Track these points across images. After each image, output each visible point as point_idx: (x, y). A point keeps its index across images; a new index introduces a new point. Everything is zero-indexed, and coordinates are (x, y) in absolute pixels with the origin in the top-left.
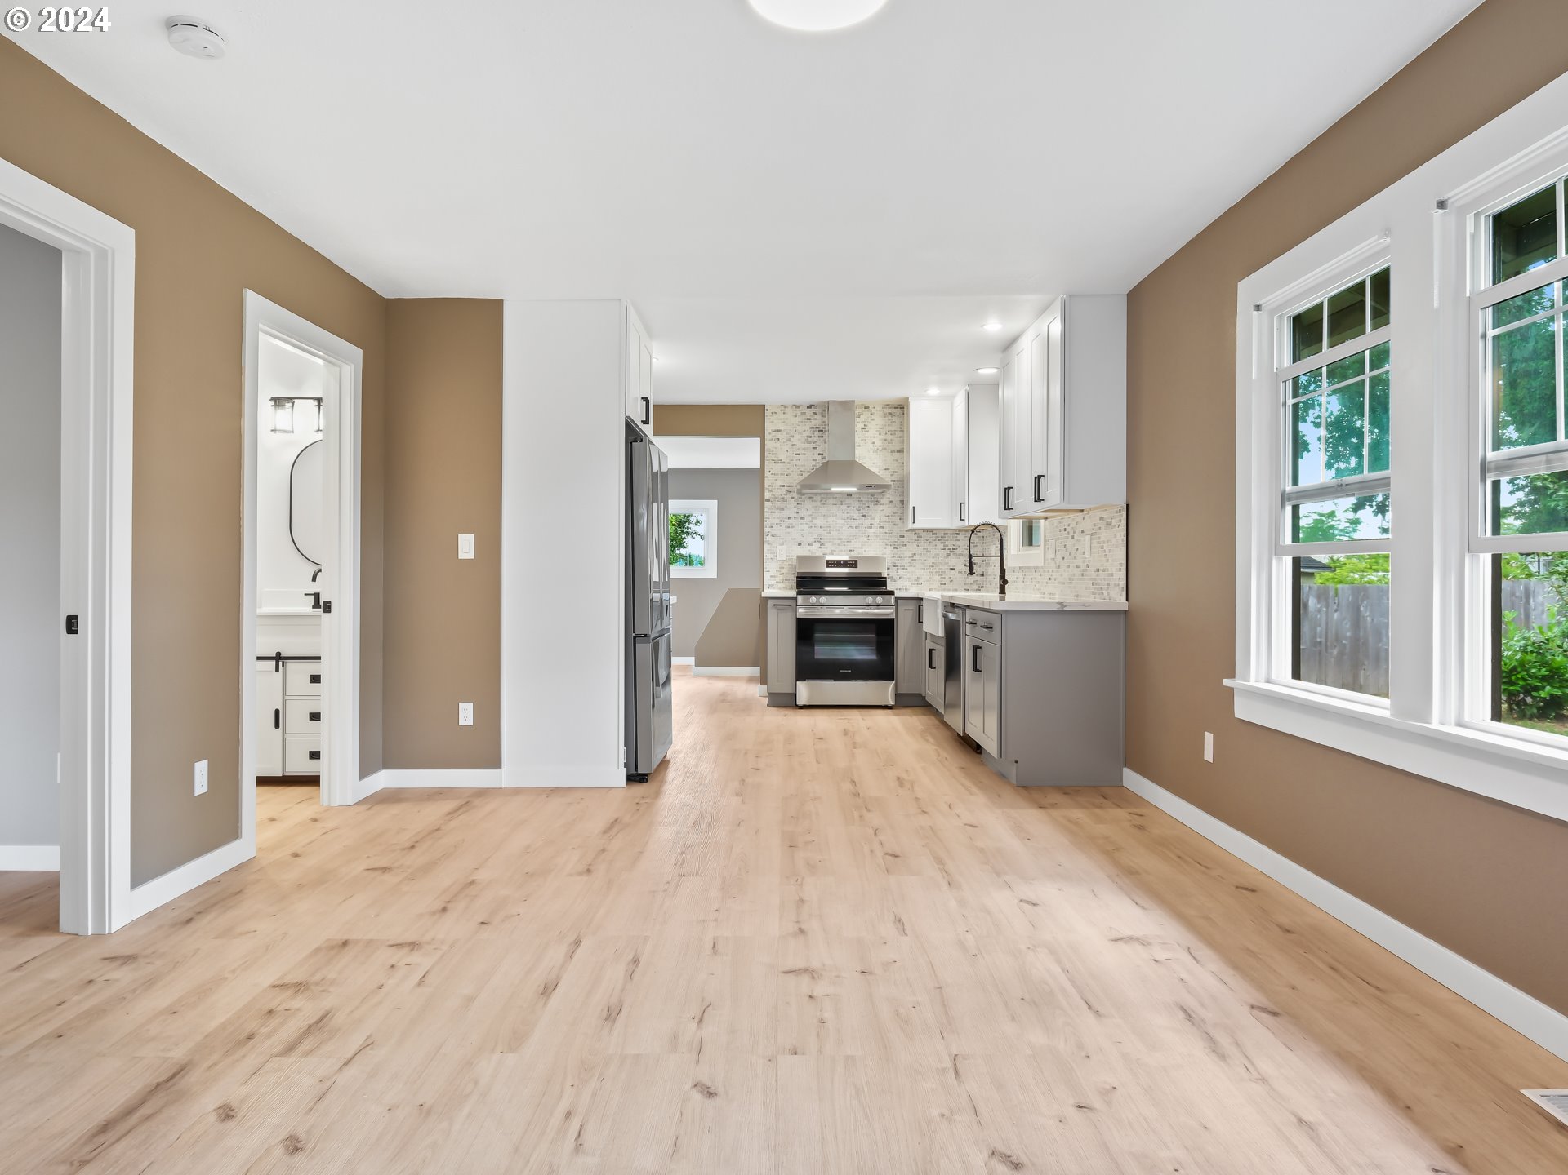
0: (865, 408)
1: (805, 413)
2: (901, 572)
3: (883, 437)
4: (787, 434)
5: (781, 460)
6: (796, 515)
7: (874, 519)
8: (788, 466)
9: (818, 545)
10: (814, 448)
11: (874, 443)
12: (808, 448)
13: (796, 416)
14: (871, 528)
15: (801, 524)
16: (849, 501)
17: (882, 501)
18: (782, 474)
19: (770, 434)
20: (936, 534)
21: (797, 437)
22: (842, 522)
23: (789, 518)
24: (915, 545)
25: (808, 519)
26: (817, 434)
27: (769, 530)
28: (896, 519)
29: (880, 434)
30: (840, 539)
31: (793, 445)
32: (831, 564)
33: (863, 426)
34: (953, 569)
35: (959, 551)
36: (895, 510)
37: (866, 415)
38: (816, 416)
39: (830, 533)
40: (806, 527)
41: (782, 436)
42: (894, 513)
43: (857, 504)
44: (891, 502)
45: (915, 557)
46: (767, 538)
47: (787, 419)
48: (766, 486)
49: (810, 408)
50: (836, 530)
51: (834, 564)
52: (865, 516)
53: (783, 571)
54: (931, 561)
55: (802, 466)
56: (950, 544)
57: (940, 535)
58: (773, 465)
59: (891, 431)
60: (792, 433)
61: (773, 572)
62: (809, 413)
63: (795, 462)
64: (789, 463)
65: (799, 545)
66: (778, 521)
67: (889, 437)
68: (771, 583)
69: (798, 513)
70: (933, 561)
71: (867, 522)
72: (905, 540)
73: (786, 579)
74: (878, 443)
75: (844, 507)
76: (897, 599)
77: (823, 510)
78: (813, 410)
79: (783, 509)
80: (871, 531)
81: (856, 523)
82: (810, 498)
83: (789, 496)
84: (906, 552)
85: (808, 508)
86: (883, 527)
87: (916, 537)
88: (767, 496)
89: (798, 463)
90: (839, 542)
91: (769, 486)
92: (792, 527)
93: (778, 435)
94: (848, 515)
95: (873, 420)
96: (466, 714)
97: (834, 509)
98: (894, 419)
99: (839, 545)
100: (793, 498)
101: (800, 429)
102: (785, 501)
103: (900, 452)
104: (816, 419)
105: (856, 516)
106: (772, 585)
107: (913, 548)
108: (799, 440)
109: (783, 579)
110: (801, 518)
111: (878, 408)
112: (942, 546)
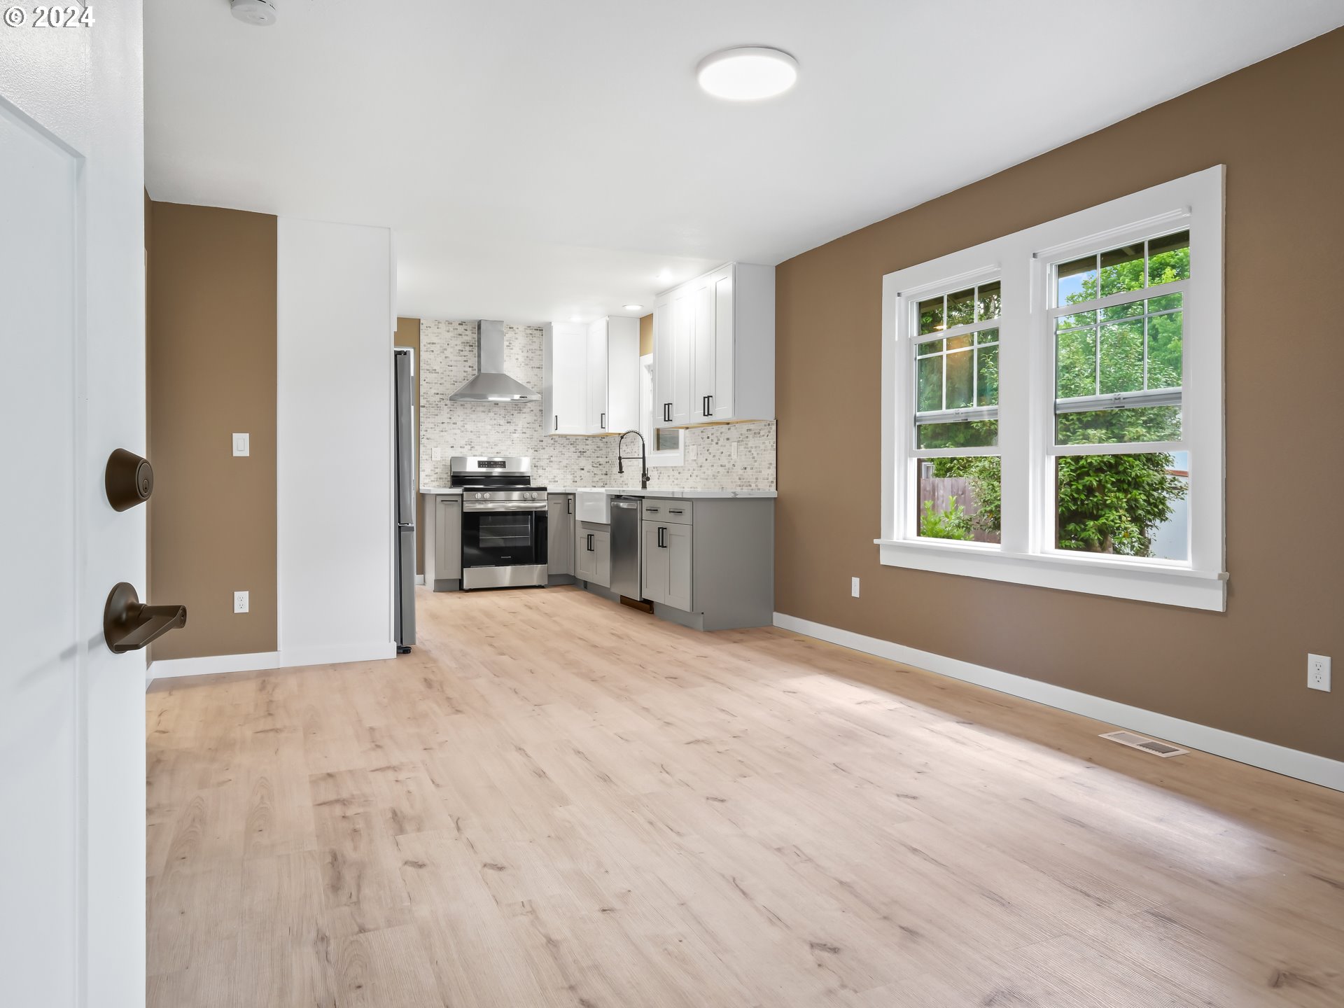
0: (510, 328)
1: (457, 329)
2: (540, 472)
3: (526, 354)
4: (441, 347)
5: (435, 370)
6: (449, 420)
7: (517, 425)
8: (442, 376)
9: (469, 447)
10: (465, 361)
11: (517, 359)
12: (459, 361)
13: (448, 331)
14: (515, 433)
15: (453, 429)
16: (496, 409)
17: (524, 410)
18: (435, 383)
19: (425, 346)
20: (569, 439)
21: (450, 350)
22: (490, 427)
23: (443, 423)
24: (552, 448)
25: (460, 424)
26: (468, 348)
27: (425, 433)
28: (536, 426)
29: (522, 352)
30: (488, 442)
31: (446, 357)
32: (483, 465)
33: (508, 344)
34: (583, 469)
35: (588, 453)
36: (535, 418)
37: (510, 335)
38: (467, 333)
39: (479, 437)
40: (458, 431)
41: (436, 348)
42: (535, 420)
43: (503, 412)
44: (532, 411)
45: (552, 459)
46: (423, 441)
47: (440, 333)
48: (421, 394)
49: (462, 324)
50: (485, 435)
51: (485, 465)
52: (510, 422)
53: (437, 471)
54: (565, 462)
55: (454, 376)
56: (580, 448)
57: (572, 440)
58: (428, 375)
59: (532, 349)
60: (446, 346)
61: (428, 471)
62: (461, 329)
63: (448, 373)
64: (443, 373)
65: (452, 447)
66: (432, 425)
67: (530, 355)
68: (426, 481)
69: (450, 418)
70: (567, 462)
71: (511, 428)
72: (544, 444)
73: (440, 478)
74: (521, 359)
75: (492, 414)
76: (548, 494)
77: (473, 416)
78: (465, 327)
79: (437, 415)
80: (515, 436)
81: (502, 428)
82: (462, 405)
83: (443, 403)
84: (544, 454)
85: (459, 415)
86: (525, 433)
87: (552, 442)
88: (423, 402)
89: (450, 373)
90: (487, 445)
91: (424, 393)
92: (445, 431)
93: (432, 347)
94: (495, 422)
95: (517, 339)
96: (242, 602)
97: (483, 415)
98: (535, 339)
99: (487, 448)
100: (446, 405)
101: (453, 343)
102: (438, 407)
103: (539, 368)
104: (467, 335)
105: (502, 422)
106: (427, 484)
107: (550, 451)
108: (451, 353)
109: (437, 478)
110: (454, 423)
111: (521, 328)
112: (574, 449)
